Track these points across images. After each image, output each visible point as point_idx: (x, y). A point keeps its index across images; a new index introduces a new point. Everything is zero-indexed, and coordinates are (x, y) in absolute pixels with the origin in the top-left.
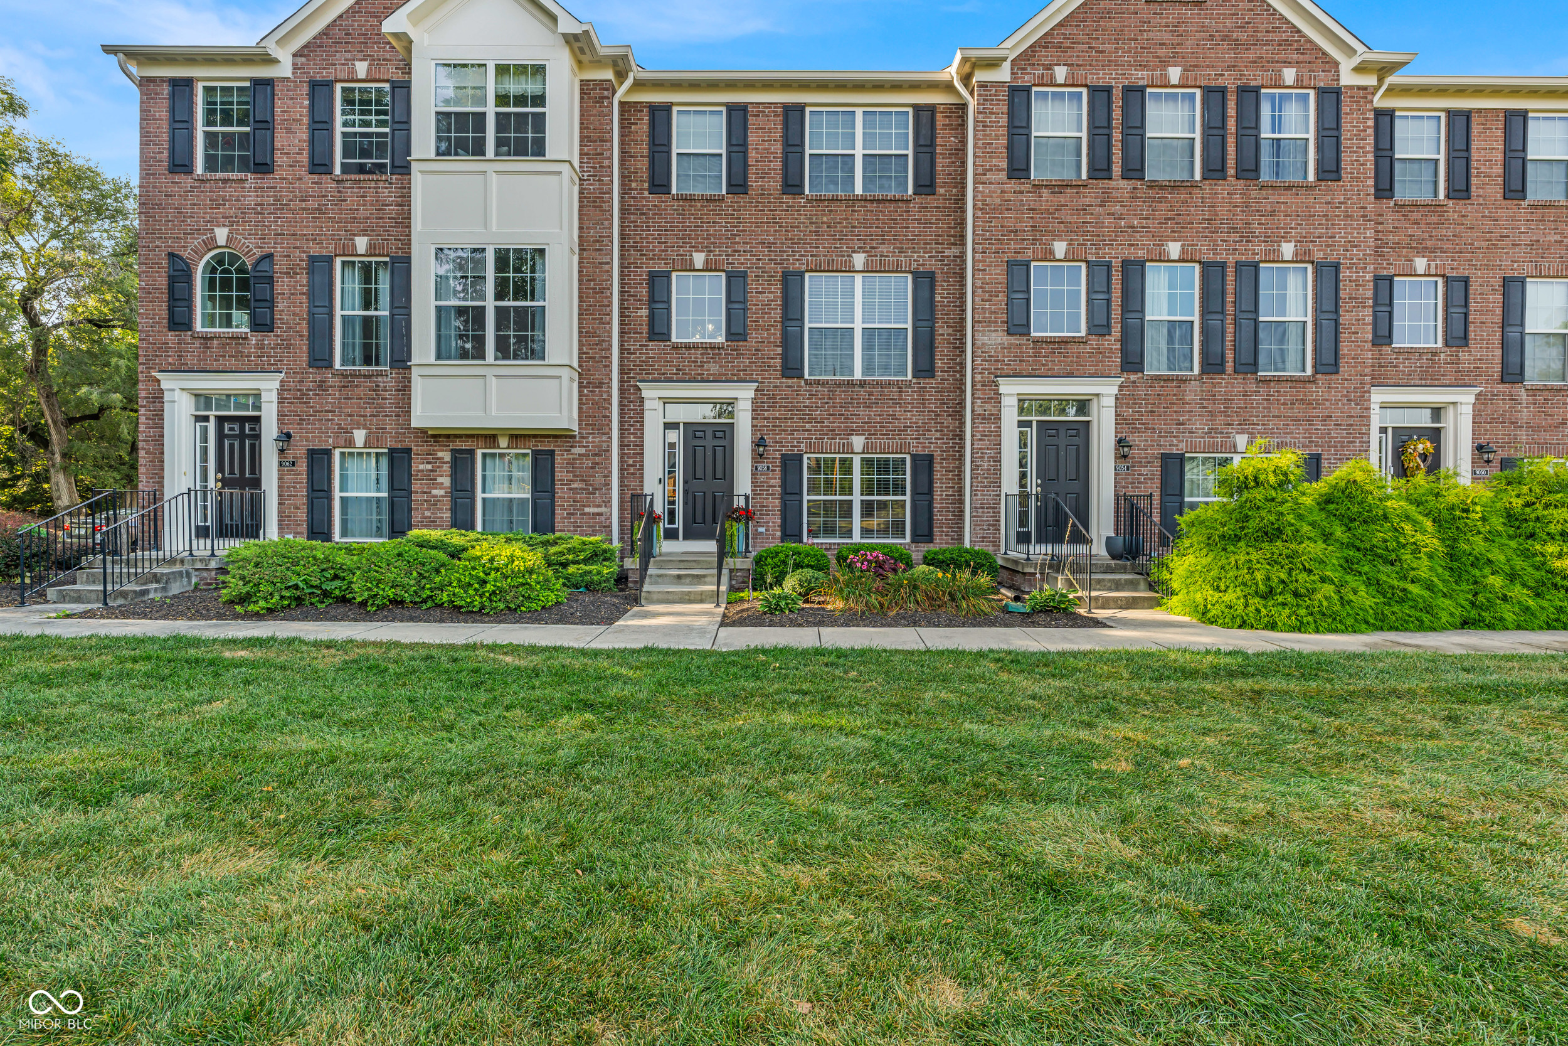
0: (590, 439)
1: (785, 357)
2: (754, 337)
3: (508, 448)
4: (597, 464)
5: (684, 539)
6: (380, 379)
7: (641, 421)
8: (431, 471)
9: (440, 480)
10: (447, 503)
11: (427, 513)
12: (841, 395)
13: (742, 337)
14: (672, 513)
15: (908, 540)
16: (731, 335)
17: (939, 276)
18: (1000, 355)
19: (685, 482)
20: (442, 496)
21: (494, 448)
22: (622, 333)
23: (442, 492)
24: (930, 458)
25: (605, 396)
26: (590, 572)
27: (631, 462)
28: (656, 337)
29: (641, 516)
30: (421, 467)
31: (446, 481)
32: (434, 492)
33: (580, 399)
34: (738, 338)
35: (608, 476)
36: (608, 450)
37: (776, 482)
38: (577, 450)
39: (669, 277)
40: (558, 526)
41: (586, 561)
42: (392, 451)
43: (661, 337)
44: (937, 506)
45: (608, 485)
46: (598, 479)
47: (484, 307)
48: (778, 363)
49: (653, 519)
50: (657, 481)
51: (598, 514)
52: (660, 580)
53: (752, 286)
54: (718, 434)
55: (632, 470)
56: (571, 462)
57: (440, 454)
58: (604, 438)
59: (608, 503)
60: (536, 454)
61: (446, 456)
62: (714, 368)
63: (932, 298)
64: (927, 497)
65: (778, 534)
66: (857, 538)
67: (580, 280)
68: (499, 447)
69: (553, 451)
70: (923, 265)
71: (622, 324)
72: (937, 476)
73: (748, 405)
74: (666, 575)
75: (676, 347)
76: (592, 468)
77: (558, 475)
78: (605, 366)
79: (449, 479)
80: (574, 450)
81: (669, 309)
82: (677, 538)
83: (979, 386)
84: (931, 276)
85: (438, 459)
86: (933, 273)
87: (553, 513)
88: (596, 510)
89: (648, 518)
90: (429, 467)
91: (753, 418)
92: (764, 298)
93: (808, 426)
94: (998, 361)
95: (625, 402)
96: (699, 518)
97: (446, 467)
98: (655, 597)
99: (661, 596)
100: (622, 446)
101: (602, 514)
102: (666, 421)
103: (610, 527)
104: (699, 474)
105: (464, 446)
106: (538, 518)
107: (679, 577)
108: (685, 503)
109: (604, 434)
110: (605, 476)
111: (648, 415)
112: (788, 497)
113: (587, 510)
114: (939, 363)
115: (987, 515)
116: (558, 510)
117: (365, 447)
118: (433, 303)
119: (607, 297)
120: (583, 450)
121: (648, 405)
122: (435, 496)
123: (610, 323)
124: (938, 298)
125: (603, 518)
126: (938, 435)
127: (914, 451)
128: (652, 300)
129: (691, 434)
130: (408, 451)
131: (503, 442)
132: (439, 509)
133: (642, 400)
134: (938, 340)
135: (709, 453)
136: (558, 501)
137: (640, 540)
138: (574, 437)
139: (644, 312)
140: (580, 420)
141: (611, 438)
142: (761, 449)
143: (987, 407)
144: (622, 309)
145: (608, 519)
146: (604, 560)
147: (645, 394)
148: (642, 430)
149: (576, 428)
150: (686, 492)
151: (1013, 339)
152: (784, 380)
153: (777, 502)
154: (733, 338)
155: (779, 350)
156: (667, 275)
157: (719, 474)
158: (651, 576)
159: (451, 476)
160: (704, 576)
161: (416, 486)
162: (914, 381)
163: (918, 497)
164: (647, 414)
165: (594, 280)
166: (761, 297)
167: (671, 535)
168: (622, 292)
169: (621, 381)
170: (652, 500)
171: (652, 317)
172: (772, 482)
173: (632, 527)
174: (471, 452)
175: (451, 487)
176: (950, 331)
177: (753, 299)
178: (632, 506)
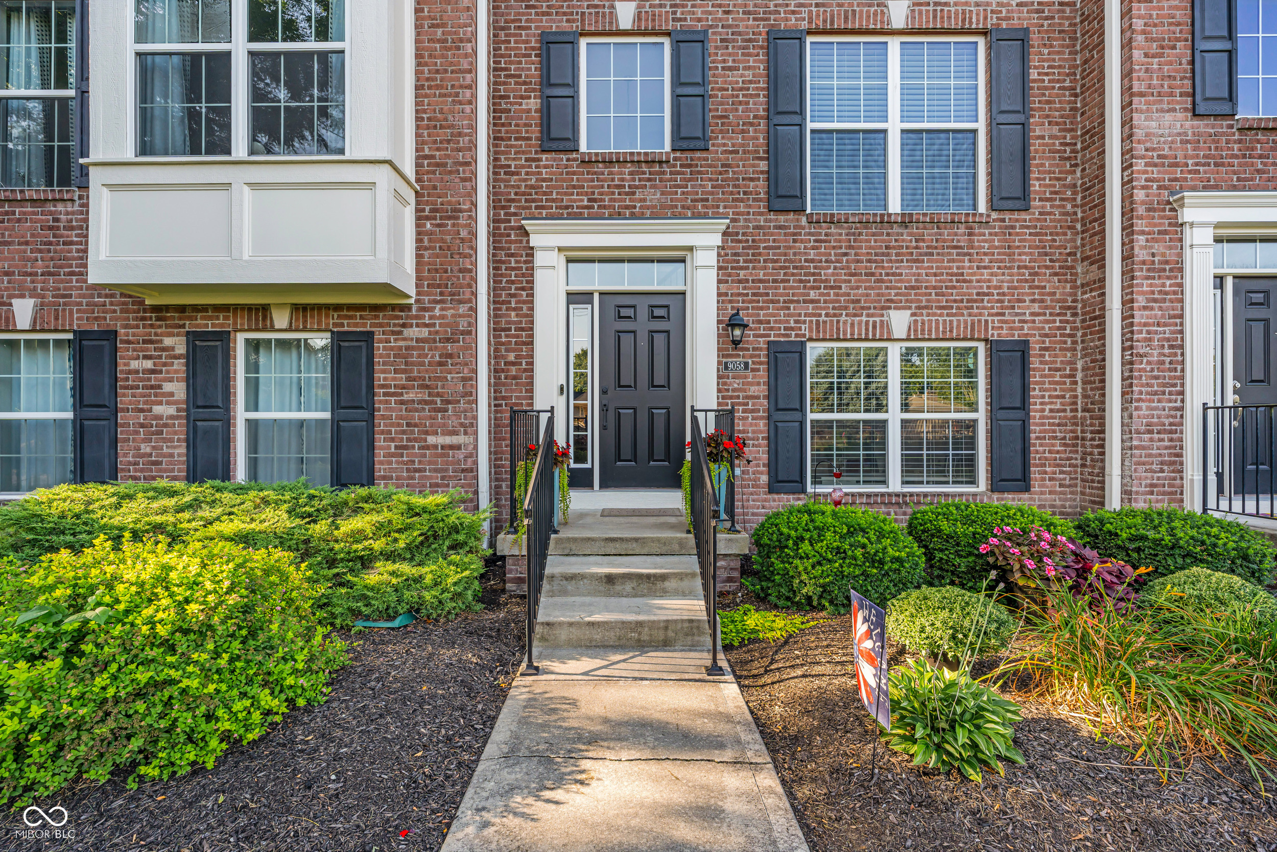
0: (437, 312)
1: (773, 178)
2: (720, 144)
3: (289, 329)
4: (450, 356)
5: (601, 487)
6: (60, 207)
7: (529, 287)
8: (153, 372)
9: (168, 387)
10: (180, 426)
11: (145, 448)
12: (869, 242)
13: (700, 144)
14: (581, 444)
15: (983, 484)
16: (682, 142)
17: (1035, 39)
18: (1180, 154)
19: (603, 392)
20: (172, 417)
21: (264, 329)
22: (496, 139)
23: (171, 410)
24: (1022, 349)
25: (464, 233)
26: (419, 579)
27: (512, 357)
28: (554, 145)
29: (531, 452)
30: (134, 364)
31: (178, 389)
32: (158, 409)
33: (419, 241)
34: (692, 145)
35: (471, 379)
36: (470, 332)
37: (760, 390)
38: (413, 332)
39: (574, 44)
40: (380, 470)
41: (413, 553)
42: (81, 336)
43: (561, 145)
44: (1035, 429)
45: (470, 395)
46: (453, 383)
47: (229, 54)
48: (761, 186)
49: (554, 457)
50: (556, 390)
51: (452, 447)
52: (570, 586)
53: (717, 56)
54: (658, 312)
55: (513, 370)
56: (403, 354)
57: (168, 341)
58: (463, 309)
59: (470, 427)
60: (339, 338)
61: (178, 344)
62: (653, 197)
63: (1024, 74)
64: (1020, 414)
65: (764, 479)
66: (895, 483)
67: (418, 27)
68: (273, 329)
69: (372, 334)
70: (1007, 19)
71: (495, 122)
72: (1035, 377)
73: (711, 258)
74: (583, 577)
75: (587, 162)
76: (440, 364)
77: (379, 378)
78: (464, 180)
79: (183, 385)
80: (407, 332)
81: (574, 98)
82: (590, 485)
83: (1141, 210)
84: (1022, 38)
85: (164, 349)
86: (1026, 31)
87: (371, 447)
88: (448, 440)
89: (545, 457)
90: (149, 364)
91: (719, 281)
92: (736, 78)
93: (813, 294)
94: (1176, 165)
95: (502, 256)
96: (626, 451)
97: (179, 365)
98: (563, 635)
99: (575, 633)
100: (496, 329)
101: (458, 447)
102: (573, 288)
103: (473, 470)
104: (626, 379)
105: (210, 325)
106: (343, 456)
107: (610, 579)
108: (603, 427)
109: (461, 302)
110: (464, 379)
111: (540, 277)
112: (780, 416)
113: (431, 440)
114: (1036, 186)
115: (1159, 446)
116: (380, 441)
117: (33, 330)
118: (131, 47)
119: (466, 56)
120: (424, 333)
121: (540, 259)
122: (159, 417)
123: (472, 101)
124: (1034, 74)
125: (460, 455)
126: (1036, 307)
127: (994, 335)
128: (546, 81)
129: (612, 313)
130: (111, 335)
131: (281, 319)
132: (165, 440)
133: (530, 252)
134: (1035, 145)
135: (643, 343)
136: (381, 425)
137: (527, 513)
138: (408, 307)
139: (533, 103)
140: (419, 278)
141: (475, 310)
142: (737, 332)
143: (1158, 248)
144: (496, 98)
145: (470, 455)
146: (454, 547)
147: (535, 240)
148: (530, 302)
149: (412, 291)
150: (604, 408)
151: (1202, 125)
152: (772, 216)
153: (762, 425)
154: (684, 145)
155: (763, 165)
156: (570, 41)
157: (660, 379)
158: (552, 577)
159: (187, 380)
160: (663, 577)
161: (125, 399)
162: (994, 215)
163: (1002, 414)
164: (539, 275)
165: (443, 25)
166: (732, 76)
167: (580, 480)
168: (495, 69)
169: (495, 221)
170: (551, 421)
171: (546, 113)
172: (753, 390)
173: (513, 474)
174: (224, 338)
175: (187, 402)
176: (1055, 130)
177: (718, 79)
178: (512, 432)
